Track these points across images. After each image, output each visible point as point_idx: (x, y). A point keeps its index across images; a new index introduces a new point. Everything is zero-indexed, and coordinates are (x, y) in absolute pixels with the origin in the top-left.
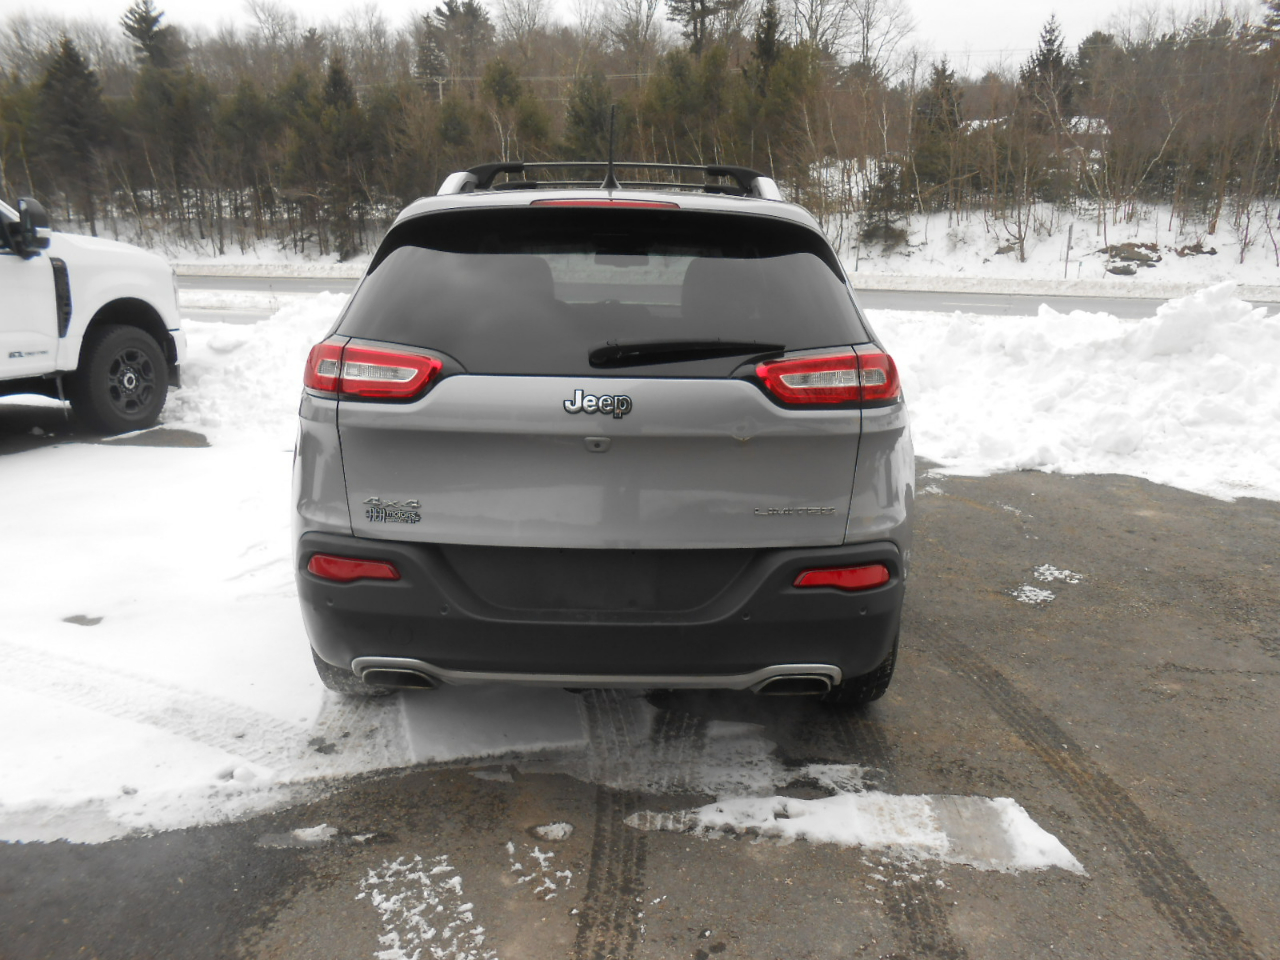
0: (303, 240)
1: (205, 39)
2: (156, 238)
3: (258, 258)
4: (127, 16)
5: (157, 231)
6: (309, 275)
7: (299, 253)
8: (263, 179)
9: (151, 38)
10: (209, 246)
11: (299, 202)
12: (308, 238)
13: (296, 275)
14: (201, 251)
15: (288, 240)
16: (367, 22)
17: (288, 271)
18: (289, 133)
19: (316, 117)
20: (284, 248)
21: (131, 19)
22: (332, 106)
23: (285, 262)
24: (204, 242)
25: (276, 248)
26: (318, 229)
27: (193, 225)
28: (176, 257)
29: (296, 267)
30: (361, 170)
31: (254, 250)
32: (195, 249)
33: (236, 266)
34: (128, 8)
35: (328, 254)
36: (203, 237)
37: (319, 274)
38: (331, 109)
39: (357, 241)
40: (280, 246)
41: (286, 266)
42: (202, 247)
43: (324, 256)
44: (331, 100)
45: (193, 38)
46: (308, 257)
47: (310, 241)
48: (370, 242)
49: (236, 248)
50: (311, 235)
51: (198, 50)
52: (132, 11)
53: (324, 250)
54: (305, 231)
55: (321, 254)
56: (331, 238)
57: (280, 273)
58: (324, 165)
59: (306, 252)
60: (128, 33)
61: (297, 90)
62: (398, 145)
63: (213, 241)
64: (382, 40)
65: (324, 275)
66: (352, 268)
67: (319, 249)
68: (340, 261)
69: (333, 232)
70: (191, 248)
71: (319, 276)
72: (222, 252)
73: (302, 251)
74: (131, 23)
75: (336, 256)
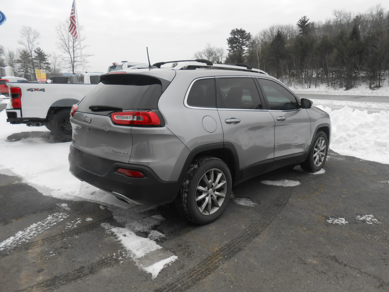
0: (334, 83)
1: (321, 25)
2: (293, 83)
3: (320, 89)
4: (299, 22)
5: (293, 81)
6: (333, 94)
7: (333, 88)
8: (325, 65)
9: (304, 27)
10: (306, 86)
11: (335, 72)
12: (336, 83)
13: (329, 94)
14: (304, 87)
15: (330, 83)
16: (376, 11)
17: (327, 93)
18: (335, 50)
19: (345, 45)
20: (328, 86)
21: (299, 23)
22: (351, 41)
23: (328, 90)
24: (305, 84)
25: (326, 86)
26: (340, 80)
27: (303, 80)
28: (297, 89)
29: (330, 92)
30: (357, 60)
31: (319, 87)
32: (303, 87)
33: (312, 91)
34: (299, 20)
35: (342, 88)
36: (305, 83)
37: (337, 94)
38: (351, 42)
39: (353, 83)
40: (327, 85)
41: (327, 91)
42: (304, 86)
43: (341, 89)
44: (351, 38)
45: (318, 25)
46: (335, 89)
47: (337, 84)
48: (357, 84)
49: (314, 86)
50: (337, 82)
51: (319, 28)
52: (300, 20)
53: (341, 86)
54: (335, 81)
55: (340, 88)
56: (344, 83)
57: (325, 94)
58: (345, 60)
59: (335, 87)
60: (298, 26)
61: (341, 36)
62: (372, 51)
63: (308, 84)
64: (381, 16)
65: (338, 94)
66: (348, 92)
67: (339, 86)
68: (345, 90)
69: (344, 81)
70: (301, 86)
71: (337, 95)
72: (310, 87)
73: (334, 87)
74: (299, 24)
75: (345, 88)
